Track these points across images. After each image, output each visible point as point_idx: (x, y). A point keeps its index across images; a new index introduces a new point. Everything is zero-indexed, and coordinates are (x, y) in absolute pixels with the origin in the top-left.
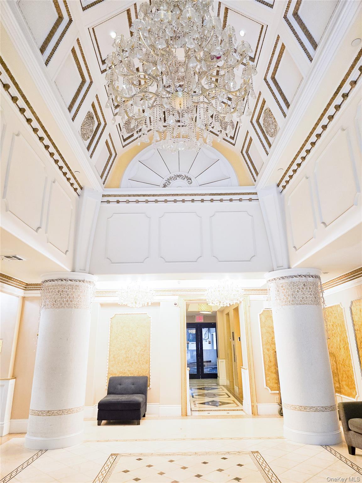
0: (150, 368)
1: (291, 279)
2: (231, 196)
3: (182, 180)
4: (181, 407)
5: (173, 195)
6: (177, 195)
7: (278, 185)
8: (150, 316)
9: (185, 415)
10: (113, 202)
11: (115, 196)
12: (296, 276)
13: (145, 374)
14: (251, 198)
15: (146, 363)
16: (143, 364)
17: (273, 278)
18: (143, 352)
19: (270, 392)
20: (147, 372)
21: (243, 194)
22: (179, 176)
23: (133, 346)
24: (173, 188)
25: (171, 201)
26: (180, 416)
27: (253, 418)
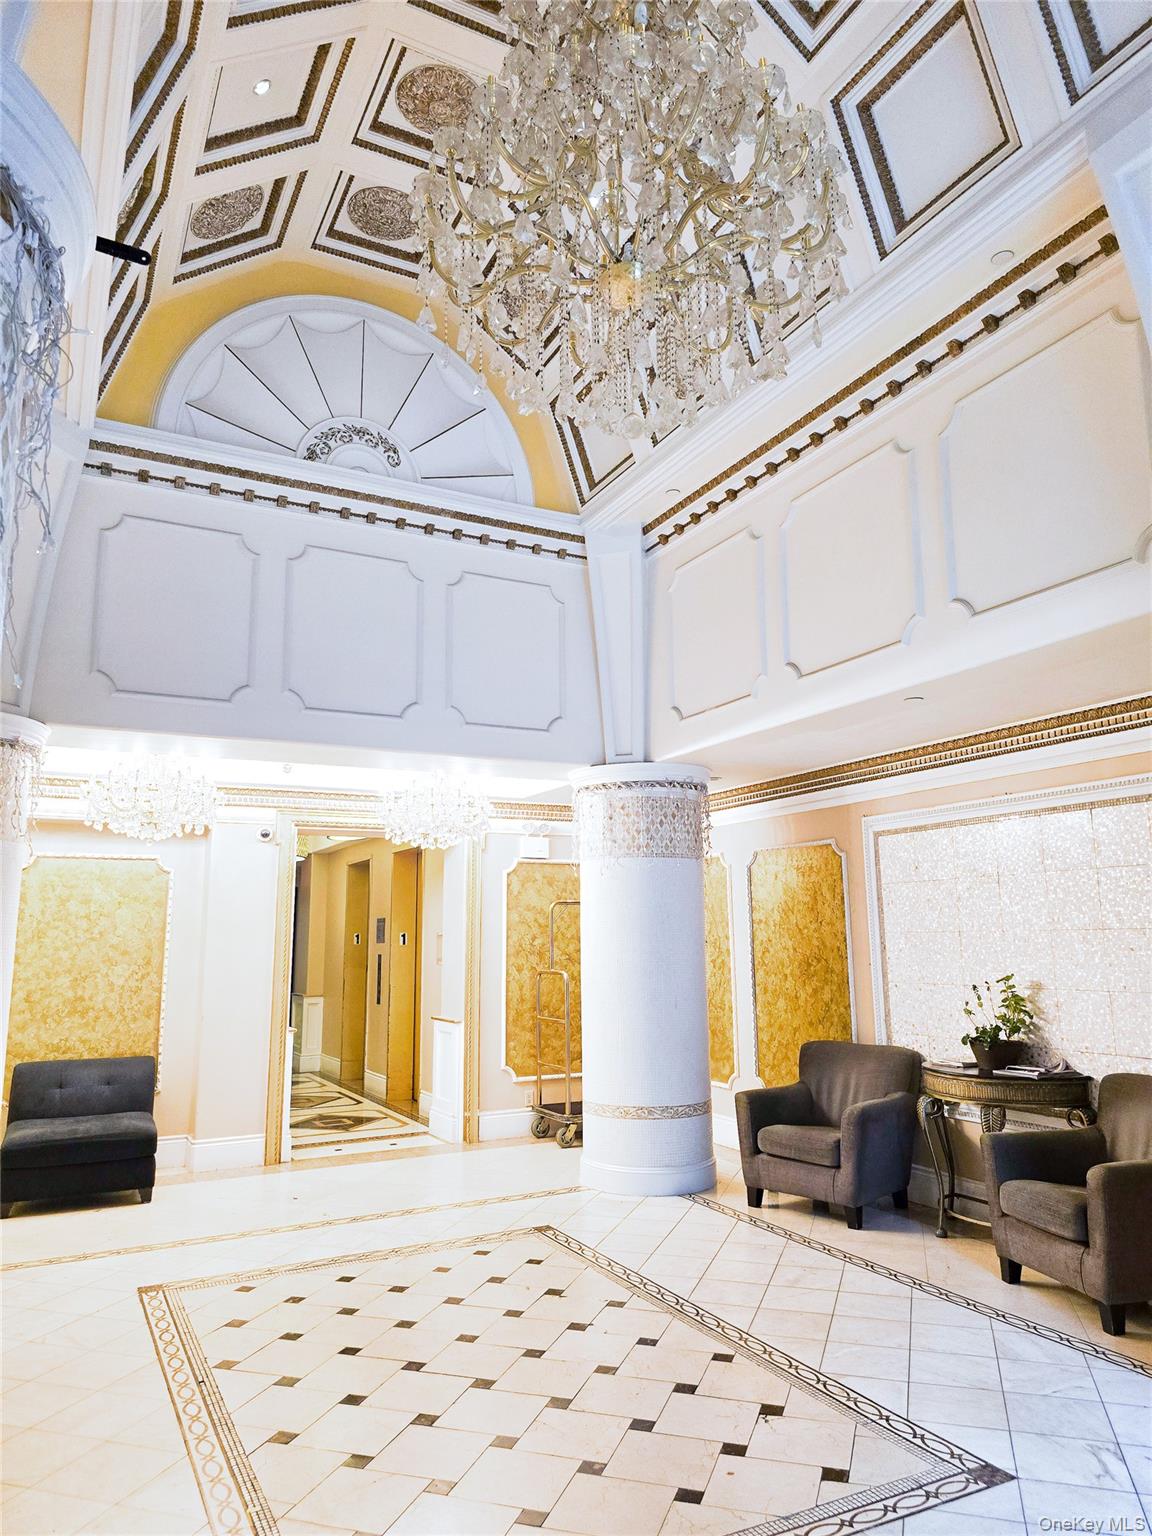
0: (161, 1030)
1: (648, 789)
2: (513, 534)
3: (371, 449)
4: (264, 1139)
5: (342, 492)
6: (355, 495)
7: (646, 530)
8: (166, 869)
9: (274, 1159)
10: (125, 472)
11: (137, 453)
12: (661, 784)
13: (142, 1049)
14: (564, 550)
15: (148, 1017)
16: (135, 1019)
17: (600, 782)
18: (137, 980)
19: (515, 1079)
20: (149, 1044)
21: (548, 533)
22: (361, 432)
23: (104, 962)
24: (335, 468)
25: (329, 510)
26: (260, 1166)
27: (465, 1150)
